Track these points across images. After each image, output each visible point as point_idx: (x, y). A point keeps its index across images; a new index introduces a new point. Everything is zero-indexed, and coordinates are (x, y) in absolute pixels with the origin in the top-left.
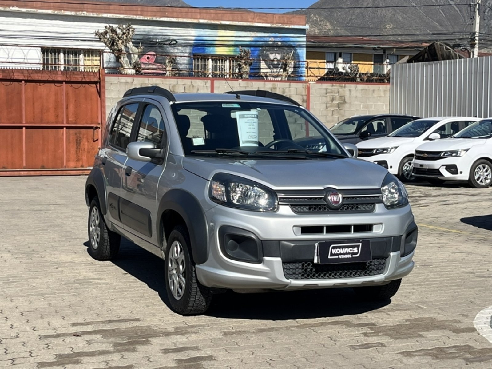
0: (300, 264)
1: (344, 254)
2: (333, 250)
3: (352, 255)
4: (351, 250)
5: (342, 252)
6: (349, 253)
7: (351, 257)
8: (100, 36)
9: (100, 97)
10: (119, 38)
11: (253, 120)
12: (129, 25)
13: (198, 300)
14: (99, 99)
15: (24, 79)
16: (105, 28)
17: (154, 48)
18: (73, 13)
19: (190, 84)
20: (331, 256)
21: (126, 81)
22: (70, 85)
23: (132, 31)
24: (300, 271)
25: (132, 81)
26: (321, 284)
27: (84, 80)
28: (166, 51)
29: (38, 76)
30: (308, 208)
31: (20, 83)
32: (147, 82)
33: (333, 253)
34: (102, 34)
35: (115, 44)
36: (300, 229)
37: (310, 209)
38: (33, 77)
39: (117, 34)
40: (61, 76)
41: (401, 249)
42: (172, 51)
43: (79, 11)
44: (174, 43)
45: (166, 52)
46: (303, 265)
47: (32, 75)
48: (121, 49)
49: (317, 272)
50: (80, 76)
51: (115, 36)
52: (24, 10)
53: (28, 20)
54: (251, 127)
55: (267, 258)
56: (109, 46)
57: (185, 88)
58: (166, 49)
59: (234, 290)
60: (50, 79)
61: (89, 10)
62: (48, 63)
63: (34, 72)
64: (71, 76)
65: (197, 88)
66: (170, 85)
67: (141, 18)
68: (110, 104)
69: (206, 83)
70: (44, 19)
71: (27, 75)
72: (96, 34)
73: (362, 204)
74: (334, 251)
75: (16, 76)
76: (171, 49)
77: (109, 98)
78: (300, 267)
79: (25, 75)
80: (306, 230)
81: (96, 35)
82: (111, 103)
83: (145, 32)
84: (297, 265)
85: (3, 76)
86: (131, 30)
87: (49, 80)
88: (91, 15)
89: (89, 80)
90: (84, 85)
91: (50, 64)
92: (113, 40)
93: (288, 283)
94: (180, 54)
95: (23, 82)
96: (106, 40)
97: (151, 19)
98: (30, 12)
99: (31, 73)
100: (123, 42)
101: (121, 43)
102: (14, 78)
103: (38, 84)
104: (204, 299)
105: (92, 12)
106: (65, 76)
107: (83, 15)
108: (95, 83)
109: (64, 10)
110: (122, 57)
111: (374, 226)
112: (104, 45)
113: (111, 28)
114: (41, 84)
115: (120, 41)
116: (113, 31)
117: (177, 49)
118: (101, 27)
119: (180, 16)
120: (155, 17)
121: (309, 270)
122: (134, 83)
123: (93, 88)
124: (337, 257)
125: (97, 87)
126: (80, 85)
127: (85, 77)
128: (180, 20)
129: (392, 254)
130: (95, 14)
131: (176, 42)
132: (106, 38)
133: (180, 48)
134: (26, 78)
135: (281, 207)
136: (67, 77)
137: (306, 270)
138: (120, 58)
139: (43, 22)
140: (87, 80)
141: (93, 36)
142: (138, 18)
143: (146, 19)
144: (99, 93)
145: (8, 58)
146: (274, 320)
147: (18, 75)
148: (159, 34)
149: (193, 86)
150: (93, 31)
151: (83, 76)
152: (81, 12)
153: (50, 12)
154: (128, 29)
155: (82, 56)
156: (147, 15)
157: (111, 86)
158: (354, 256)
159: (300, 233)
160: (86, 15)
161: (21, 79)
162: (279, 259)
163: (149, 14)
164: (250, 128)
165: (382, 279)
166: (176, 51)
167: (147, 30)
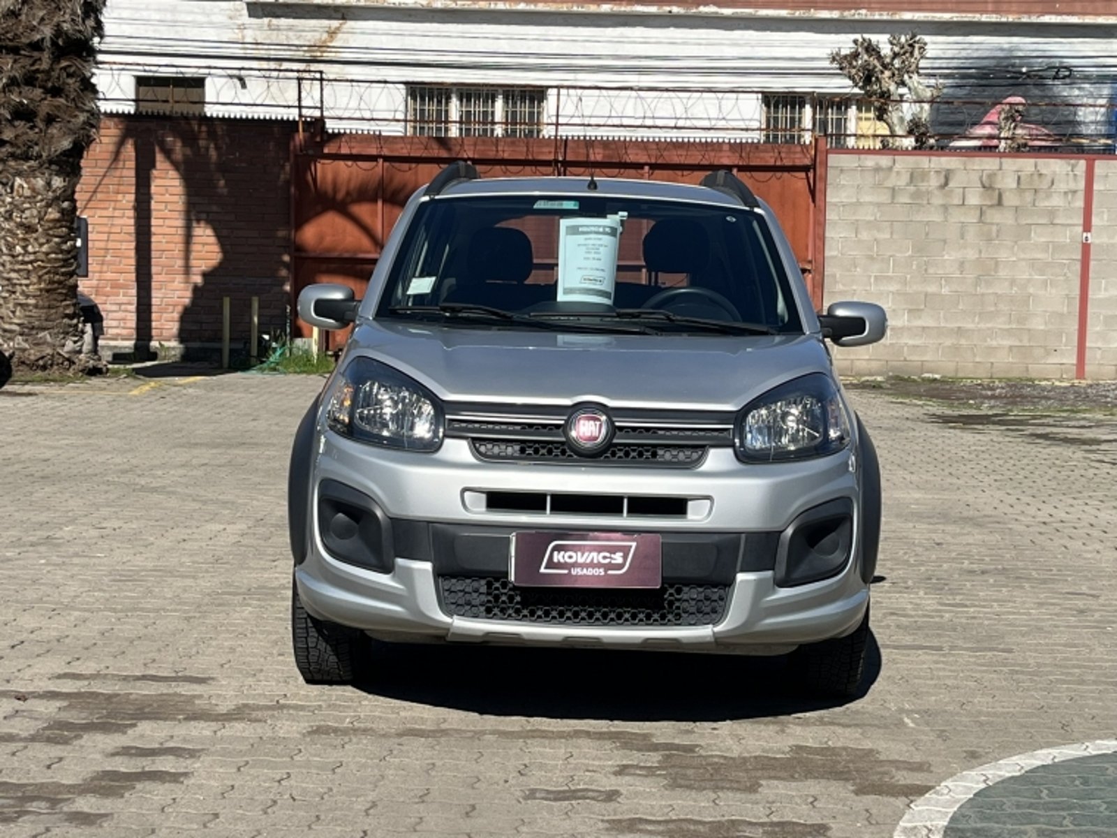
0: (483, 582)
1: (583, 566)
2: (556, 553)
3: (605, 571)
4: (605, 558)
5: (581, 560)
6: (599, 565)
7: (603, 573)
8: (843, 63)
9: (814, 201)
10: (885, 66)
11: (600, 239)
12: (914, 36)
13: (315, 647)
14: (812, 205)
15: (649, 161)
16: (853, 45)
17: (1023, 88)
18: (835, 14)
19: (1033, 169)
20: (546, 567)
21: (877, 164)
22: (748, 174)
23: (920, 48)
24: (484, 598)
25: (890, 164)
26: (528, 634)
27: (779, 163)
28: (1050, 94)
29: (678, 156)
30: (517, 448)
31: (640, 171)
32: (927, 166)
33: (555, 560)
34: (845, 57)
35: (874, 79)
36: (484, 496)
37: (522, 451)
38: (667, 158)
39: (879, 57)
40: (729, 154)
41: (777, 566)
42: (1065, 94)
43: (850, 9)
44: (1066, 73)
45: (1049, 97)
46: (489, 585)
47: (665, 153)
48: (889, 90)
49: (524, 604)
50: (772, 154)
51: (876, 62)
52: (727, 12)
53: (737, 34)
54: (592, 255)
55: (400, 561)
56: (861, 84)
57: (1019, 178)
58: (1051, 89)
59: (368, 633)
60: (705, 162)
61: (873, 6)
62: (776, 129)
63: (670, 147)
64: (751, 155)
65: (1049, 179)
66: (983, 170)
67: (994, 18)
68: (837, 218)
69: (1073, 167)
70: (772, 30)
71: (654, 152)
72: (834, 59)
73: (667, 447)
74: (558, 557)
75: (632, 157)
76: (1064, 91)
77: (835, 204)
78: (484, 589)
79: (650, 152)
80: (498, 500)
81: (832, 62)
82: (839, 215)
83: (1002, 50)
84: (475, 584)
85: (604, 157)
86: (917, 46)
87: (702, 163)
88: (877, 17)
89: (791, 164)
90: (779, 174)
91: (782, 130)
92: (869, 70)
93: (447, 624)
94: (1085, 101)
95: (647, 168)
96: (854, 71)
97: (1016, 21)
98: (740, 15)
99: (665, 149)
100: (893, 75)
101: (889, 78)
102: (628, 161)
103: (679, 173)
104: (329, 648)
105: (881, 9)
106: (737, 155)
107: (857, 17)
108: (805, 169)
109: (816, 8)
110: (890, 108)
111: (690, 504)
112: (850, 83)
113: (866, 44)
114: (685, 173)
115: (887, 73)
116: (871, 49)
117: (1079, 89)
118: (845, 43)
119: (1089, 10)
120: (1026, 16)
121: (504, 598)
122: (895, 169)
123: (798, 182)
124: (566, 572)
125: (808, 178)
126: (769, 174)
127: (783, 155)
128: (1089, 20)
129: (741, 577)
130: (885, 13)
131: (1071, 71)
132: (854, 67)
133: (1087, 86)
134: (653, 161)
135: (447, 441)
136: (741, 156)
137: (497, 598)
138: (885, 111)
139: (770, 38)
140: (787, 163)
141: (827, 64)
142: (984, 18)
143: (1004, 20)
144: (813, 192)
145: (609, 117)
146: (482, 713)
147: (637, 154)
148: (1035, 54)
149: (1041, 175)
150: (825, 52)
151: (776, 154)
152: (853, 11)
153: (784, 13)
154: (911, 45)
155: (853, 111)
156: (1009, 12)
157: (842, 176)
158: (610, 572)
159: (484, 509)
160: (864, 17)
161: (642, 161)
162: (427, 566)
163: (1014, 9)
164: (588, 259)
165: (706, 637)
166: (1076, 92)
167: (1006, 46)
